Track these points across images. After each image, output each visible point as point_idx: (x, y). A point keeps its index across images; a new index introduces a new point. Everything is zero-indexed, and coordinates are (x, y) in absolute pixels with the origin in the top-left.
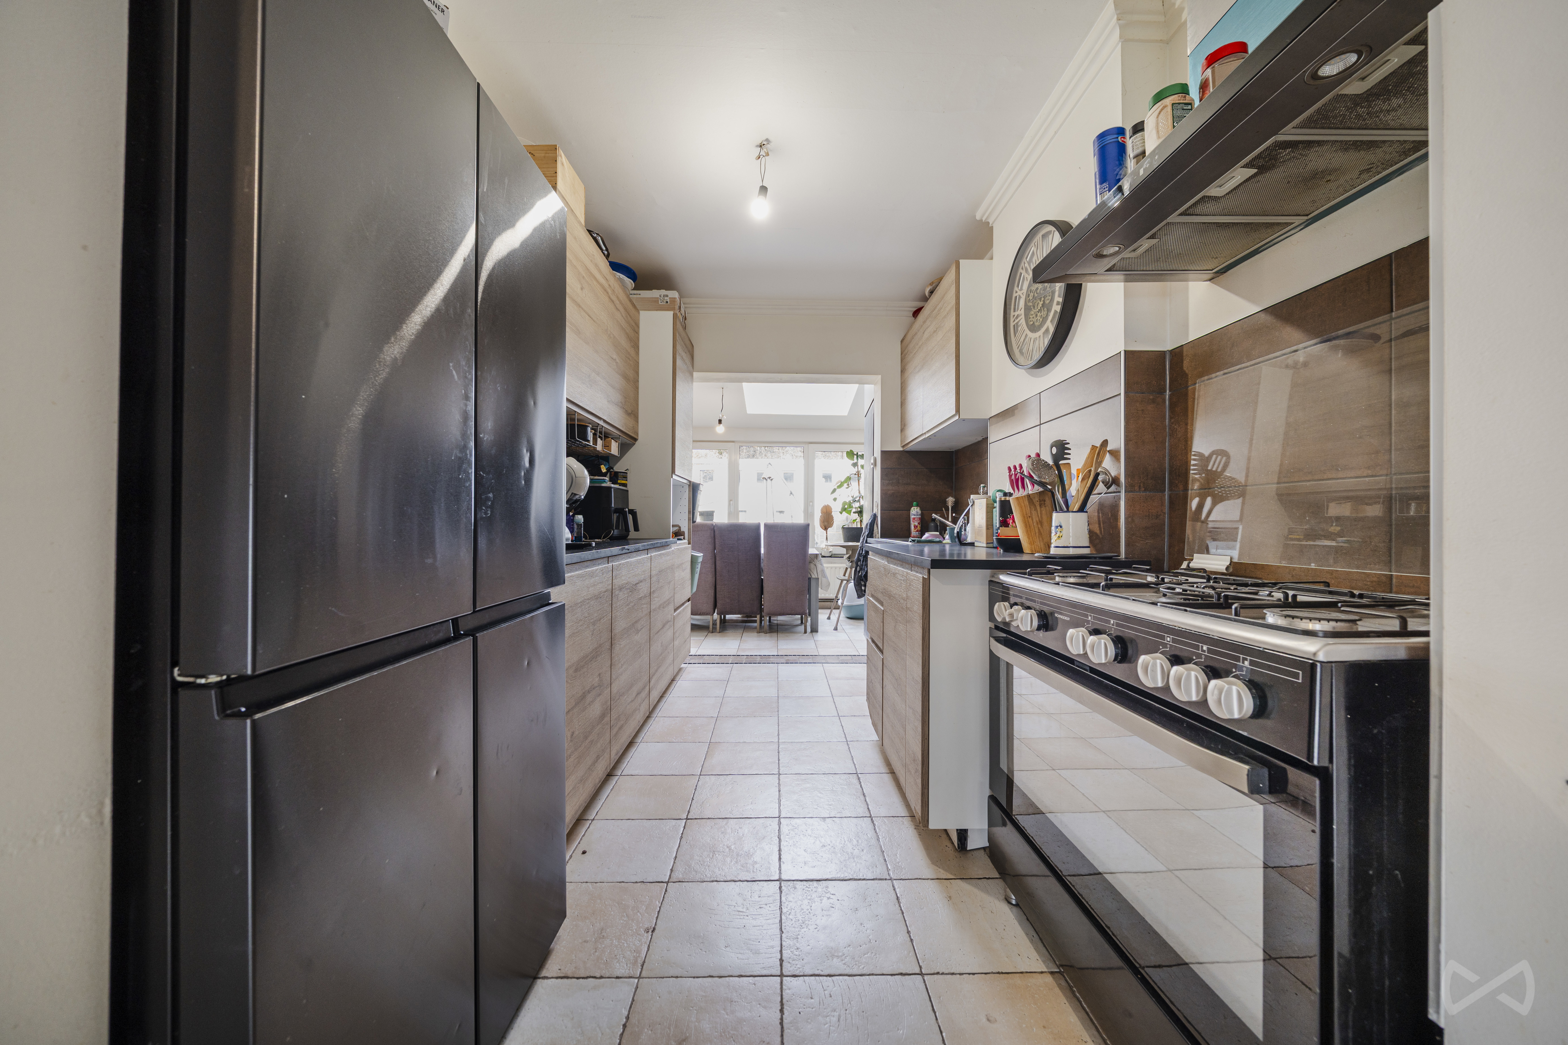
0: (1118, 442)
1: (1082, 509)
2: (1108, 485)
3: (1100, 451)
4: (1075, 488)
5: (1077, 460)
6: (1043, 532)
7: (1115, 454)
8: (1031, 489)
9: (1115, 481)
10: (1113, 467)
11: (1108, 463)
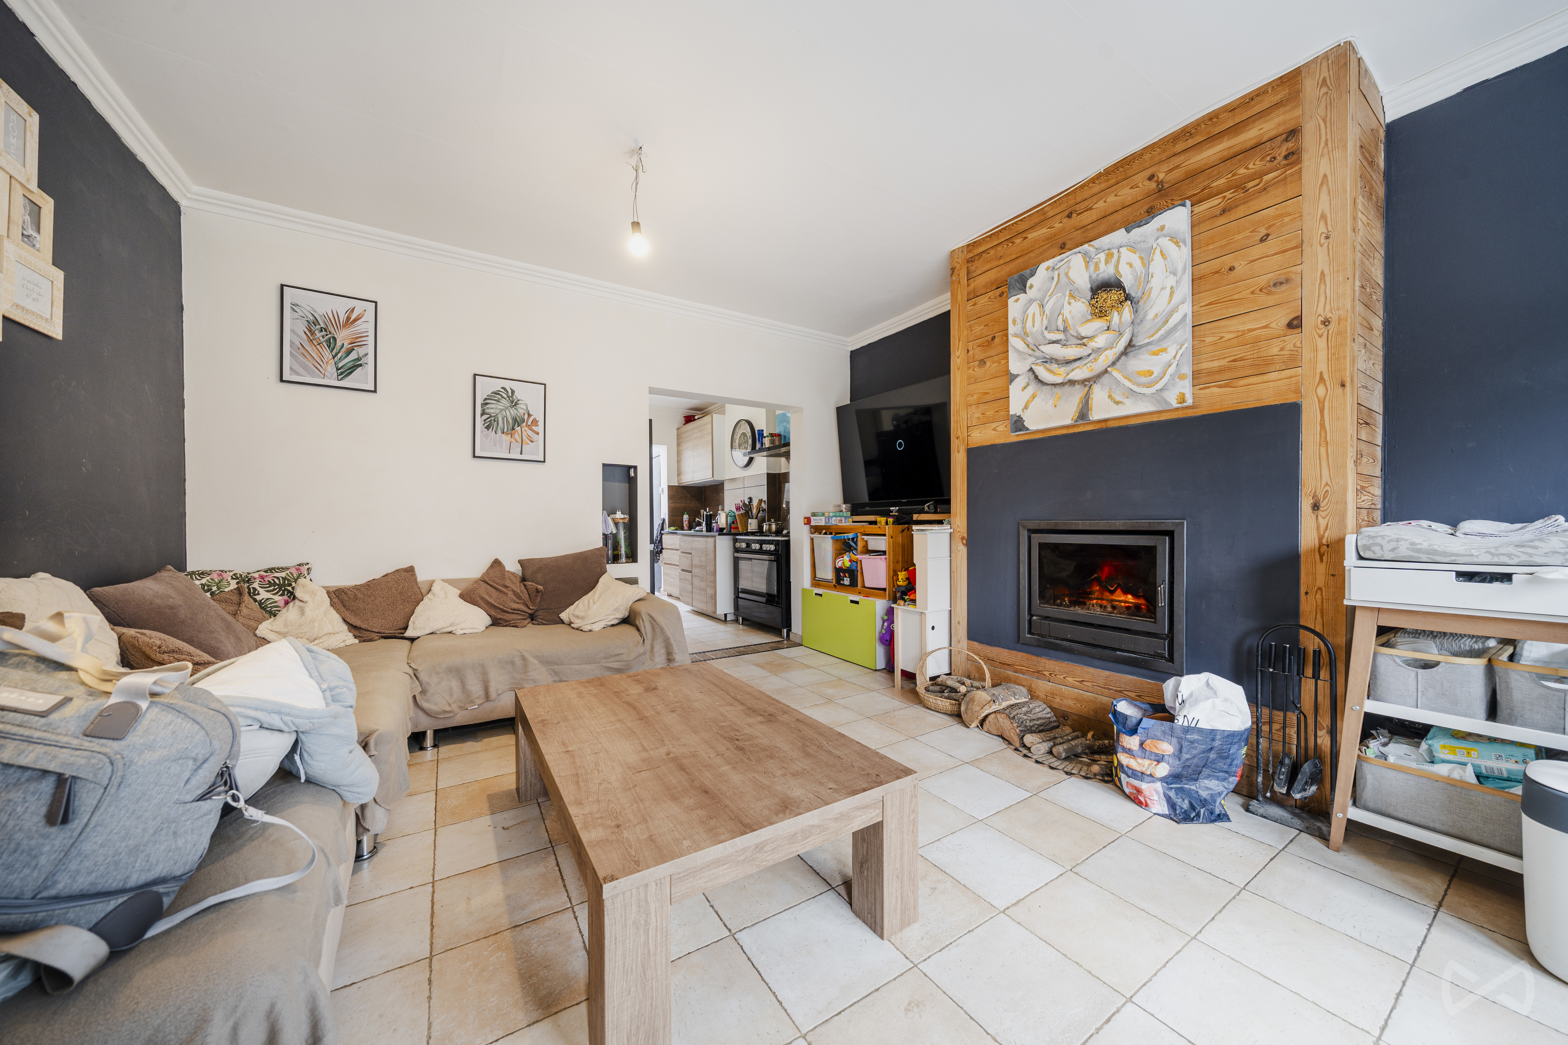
0: (765, 498)
1: (756, 518)
2: (763, 511)
3: (761, 501)
4: (754, 511)
5: (755, 503)
6: (746, 525)
7: (765, 502)
8: (742, 512)
9: (765, 510)
10: (764, 506)
11: (763, 504)
